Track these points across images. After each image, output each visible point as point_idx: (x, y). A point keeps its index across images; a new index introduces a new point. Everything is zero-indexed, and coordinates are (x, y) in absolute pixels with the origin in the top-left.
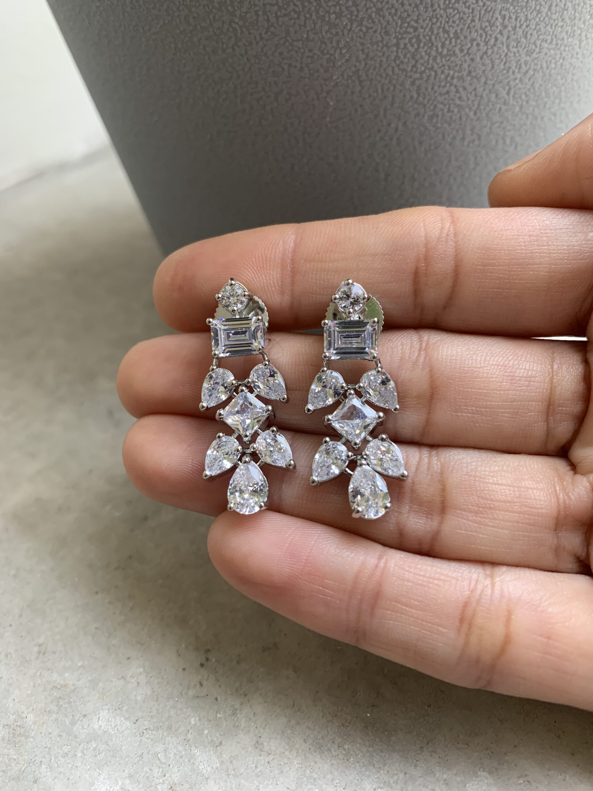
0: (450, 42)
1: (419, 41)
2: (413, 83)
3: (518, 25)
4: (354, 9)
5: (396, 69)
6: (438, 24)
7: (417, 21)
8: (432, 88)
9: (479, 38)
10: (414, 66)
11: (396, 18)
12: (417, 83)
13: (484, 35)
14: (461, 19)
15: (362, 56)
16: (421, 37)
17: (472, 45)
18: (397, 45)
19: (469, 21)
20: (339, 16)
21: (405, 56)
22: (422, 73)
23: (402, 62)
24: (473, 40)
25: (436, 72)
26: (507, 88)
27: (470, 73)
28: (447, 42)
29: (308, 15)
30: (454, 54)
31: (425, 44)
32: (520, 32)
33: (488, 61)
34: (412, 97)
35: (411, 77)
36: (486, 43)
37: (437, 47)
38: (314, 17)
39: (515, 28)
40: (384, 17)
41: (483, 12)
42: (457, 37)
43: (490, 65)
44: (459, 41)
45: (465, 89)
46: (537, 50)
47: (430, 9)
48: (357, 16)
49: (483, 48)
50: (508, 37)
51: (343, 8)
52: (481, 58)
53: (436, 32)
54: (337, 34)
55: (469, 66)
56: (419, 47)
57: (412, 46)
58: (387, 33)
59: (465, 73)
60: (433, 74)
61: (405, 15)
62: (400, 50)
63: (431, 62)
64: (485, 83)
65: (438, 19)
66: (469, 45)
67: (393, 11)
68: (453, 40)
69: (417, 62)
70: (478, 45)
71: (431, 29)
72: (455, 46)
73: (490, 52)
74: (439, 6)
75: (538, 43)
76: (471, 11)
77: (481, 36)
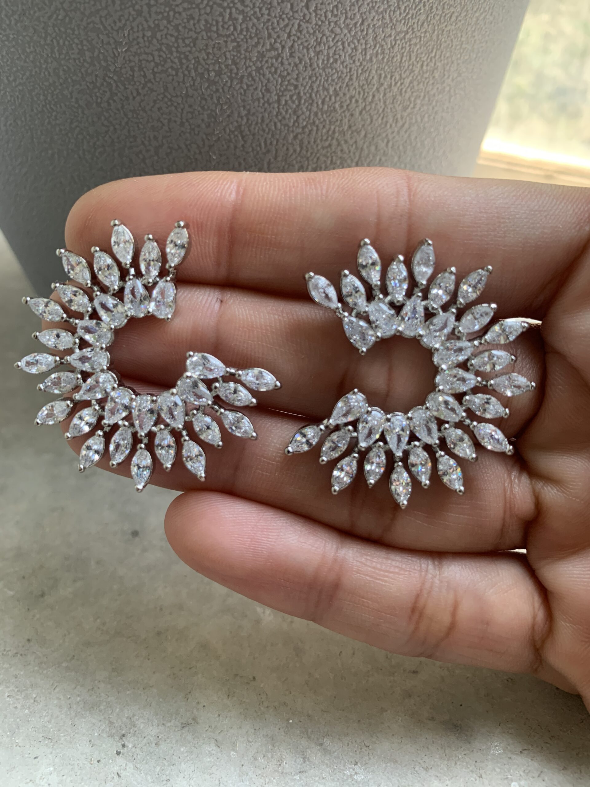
0: (330, 99)
1: (300, 98)
2: (295, 137)
3: (393, 83)
4: (233, 67)
5: (279, 124)
6: (318, 82)
7: (297, 79)
8: (315, 142)
9: (357, 96)
10: (296, 121)
11: (276, 76)
12: (300, 137)
13: (362, 92)
14: (339, 78)
15: (244, 113)
16: (302, 94)
17: (351, 101)
18: (279, 101)
19: (347, 80)
20: (219, 73)
21: (287, 112)
22: (303, 128)
23: (284, 118)
24: (351, 98)
25: (317, 126)
26: (386, 140)
27: (350, 127)
28: (327, 99)
29: (186, 73)
30: (335, 110)
31: (306, 101)
32: (395, 89)
33: (366, 116)
34: (295, 151)
35: (293, 131)
36: (365, 100)
37: (317, 103)
38: (193, 74)
39: (390, 86)
40: (264, 75)
41: (360, 71)
42: (336, 94)
43: (369, 120)
44: (338, 99)
45: (346, 142)
46: (412, 105)
47: (309, 68)
48: (237, 74)
49: (361, 105)
50: (385, 94)
51: (223, 66)
52: (361, 113)
53: (315, 90)
54: (217, 90)
55: (349, 121)
56: (300, 104)
57: (293, 102)
58: (268, 90)
59: (346, 128)
60: (315, 128)
61: (285, 73)
62: (281, 107)
63: (312, 117)
64: (365, 136)
65: (317, 78)
66: (348, 102)
67: (273, 70)
68: (333, 98)
69: (298, 117)
70: (357, 101)
71: (311, 87)
72: (335, 102)
73: (368, 108)
74: (318, 65)
75: (412, 99)
76: (348, 70)
77: (359, 93)
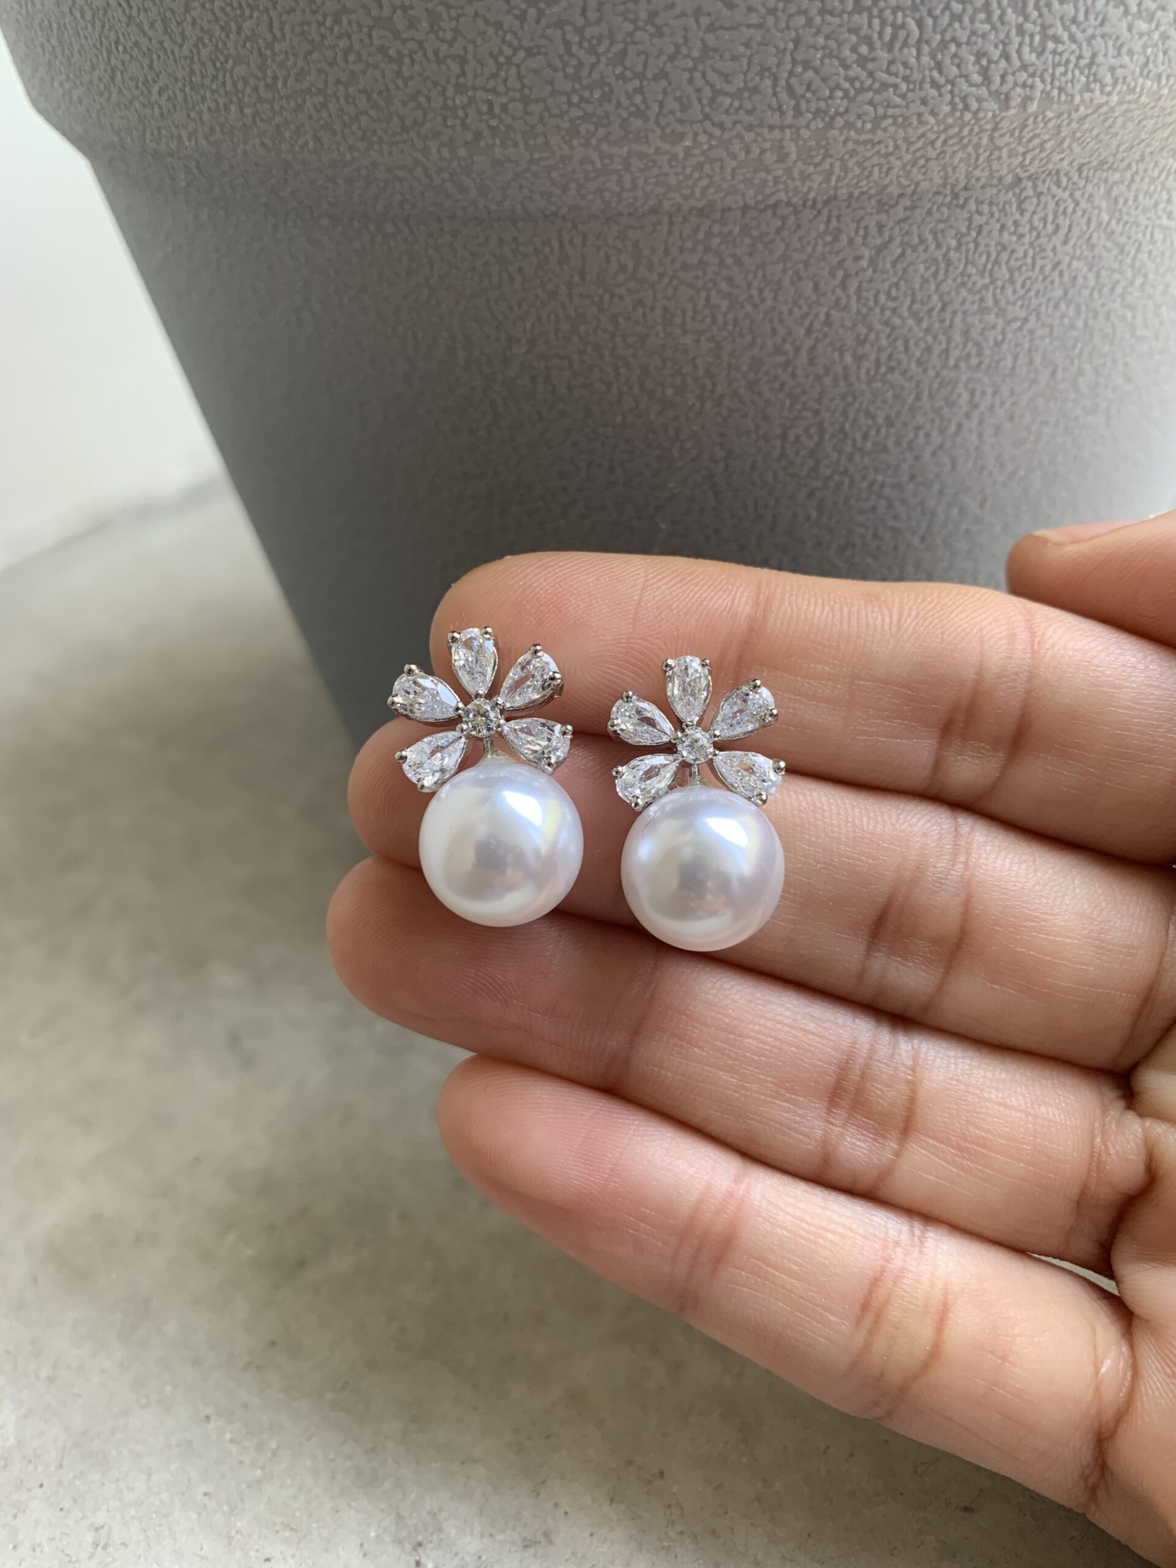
0: (878, 431)
1: (822, 431)
2: (811, 495)
3: (997, 403)
4: (707, 381)
5: (781, 475)
6: (857, 405)
7: (819, 401)
8: (845, 503)
9: (928, 426)
10: (814, 469)
11: (781, 396)
12: (818, 494)
13: (937, 421)
14: (897, 397)
15: (720, 454)
16: (826, 425)
17: (916, 435)
18: (784, 436)
19: (910, 400)
20: (681, 390)
21: (797, 454)
22: (828, 479)
23: (792, 464)
24: (918, 428)
25: (852, 478)
26: (979, 498)
27: (912, 477)
28: (873, 432)
29: (625, 389)
30: (885, 449)
31: (833, 436)
32: (1001, 413)
33: (945, 460)
34: (808, 518)
35: (806, 486)
36: (942, 431)
37: (854, 440)
38: (636, 390)
39: (991, 408)
40: (760, 394)
41: (935, 385)
42: (889, 422)
43: (949, 467)
44: (893, 430)
45: (904, 502)
46: (1032, 438)
47: (842, 383)
48: (712, 391)
49: (936, 439)
50: (981, 422)
51: (689, 380)
52: (934, 454)
53: (851, 417)
54: (676, 418)
55: (911, 467)
56: (821, 440)
57: (810, 437)
58: (766, 418)
59: (905, 479)
60: (847, 480)
61: (798, 391)
62: (788, 445)
63: (843, 462)
64: (941, 492)
65: (855, 398)
66: (911, 435)
67: (777, 385)
68: (883, 431)
69: (818, 462)
70: (927, 435)
71: (845, 413)
72: (887, 437)
73: (948, 444)
74: (858, 378)
75: (1034, 427)
76: (913, 385)
77: (933, 421)
